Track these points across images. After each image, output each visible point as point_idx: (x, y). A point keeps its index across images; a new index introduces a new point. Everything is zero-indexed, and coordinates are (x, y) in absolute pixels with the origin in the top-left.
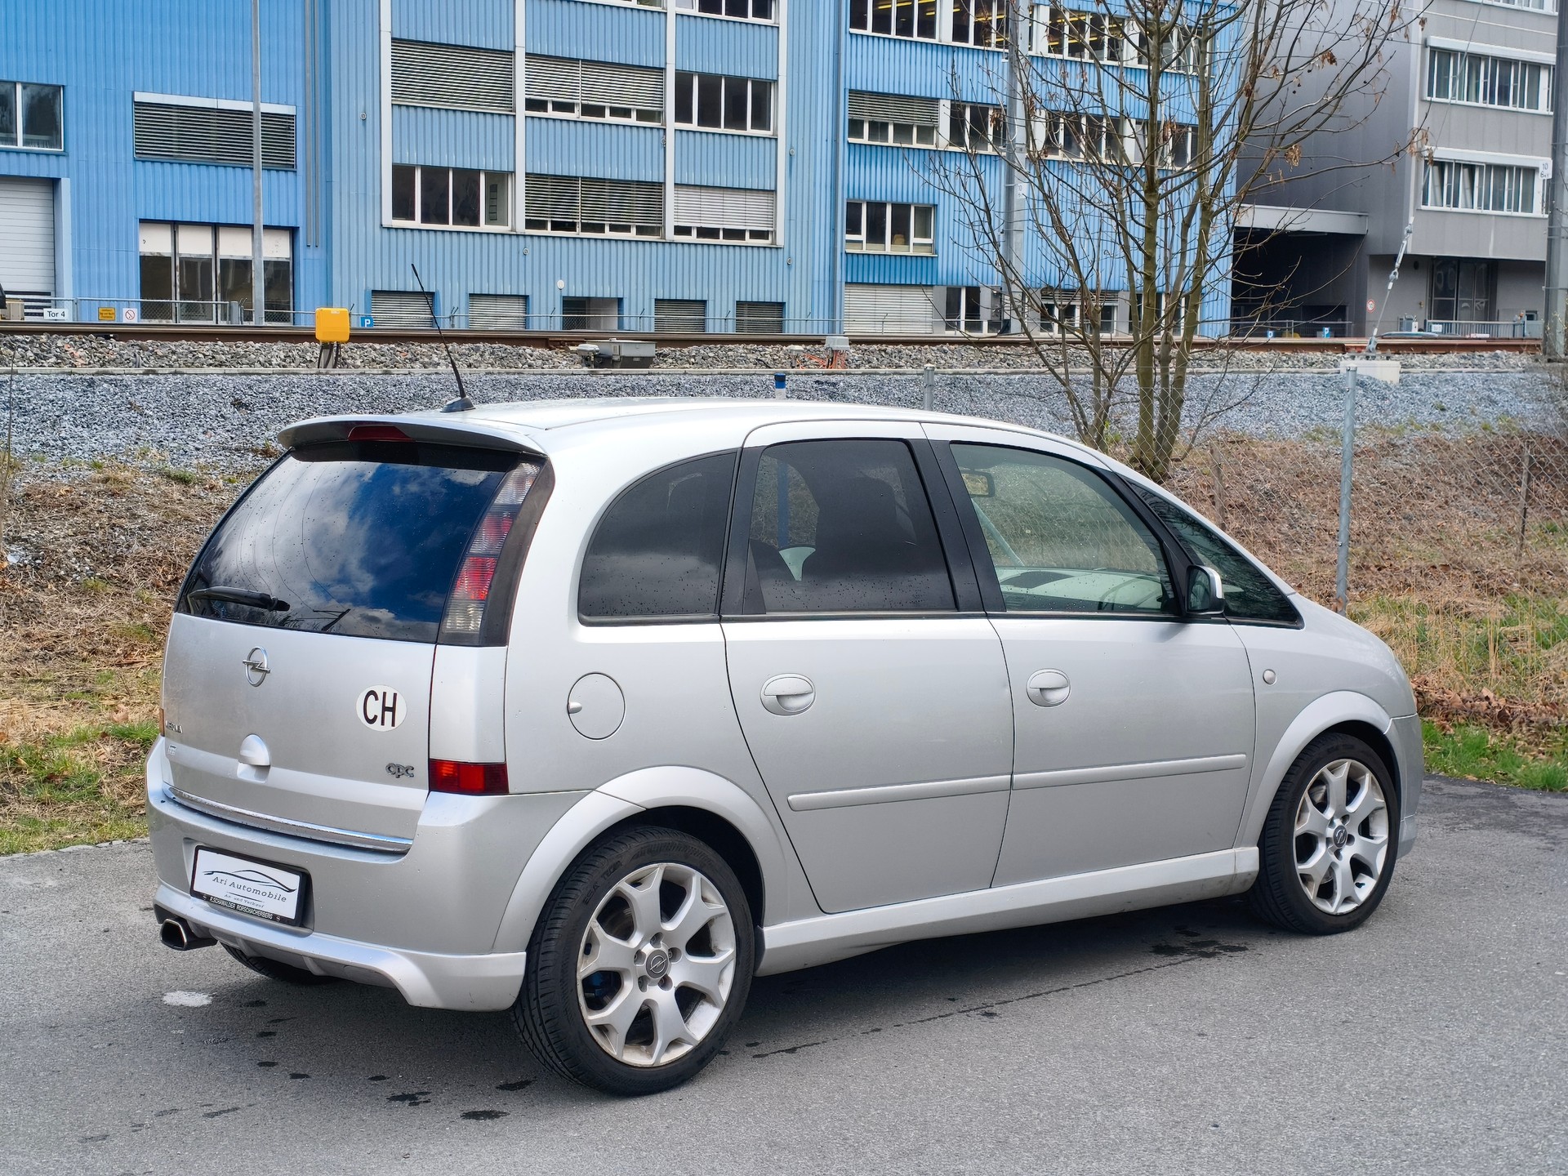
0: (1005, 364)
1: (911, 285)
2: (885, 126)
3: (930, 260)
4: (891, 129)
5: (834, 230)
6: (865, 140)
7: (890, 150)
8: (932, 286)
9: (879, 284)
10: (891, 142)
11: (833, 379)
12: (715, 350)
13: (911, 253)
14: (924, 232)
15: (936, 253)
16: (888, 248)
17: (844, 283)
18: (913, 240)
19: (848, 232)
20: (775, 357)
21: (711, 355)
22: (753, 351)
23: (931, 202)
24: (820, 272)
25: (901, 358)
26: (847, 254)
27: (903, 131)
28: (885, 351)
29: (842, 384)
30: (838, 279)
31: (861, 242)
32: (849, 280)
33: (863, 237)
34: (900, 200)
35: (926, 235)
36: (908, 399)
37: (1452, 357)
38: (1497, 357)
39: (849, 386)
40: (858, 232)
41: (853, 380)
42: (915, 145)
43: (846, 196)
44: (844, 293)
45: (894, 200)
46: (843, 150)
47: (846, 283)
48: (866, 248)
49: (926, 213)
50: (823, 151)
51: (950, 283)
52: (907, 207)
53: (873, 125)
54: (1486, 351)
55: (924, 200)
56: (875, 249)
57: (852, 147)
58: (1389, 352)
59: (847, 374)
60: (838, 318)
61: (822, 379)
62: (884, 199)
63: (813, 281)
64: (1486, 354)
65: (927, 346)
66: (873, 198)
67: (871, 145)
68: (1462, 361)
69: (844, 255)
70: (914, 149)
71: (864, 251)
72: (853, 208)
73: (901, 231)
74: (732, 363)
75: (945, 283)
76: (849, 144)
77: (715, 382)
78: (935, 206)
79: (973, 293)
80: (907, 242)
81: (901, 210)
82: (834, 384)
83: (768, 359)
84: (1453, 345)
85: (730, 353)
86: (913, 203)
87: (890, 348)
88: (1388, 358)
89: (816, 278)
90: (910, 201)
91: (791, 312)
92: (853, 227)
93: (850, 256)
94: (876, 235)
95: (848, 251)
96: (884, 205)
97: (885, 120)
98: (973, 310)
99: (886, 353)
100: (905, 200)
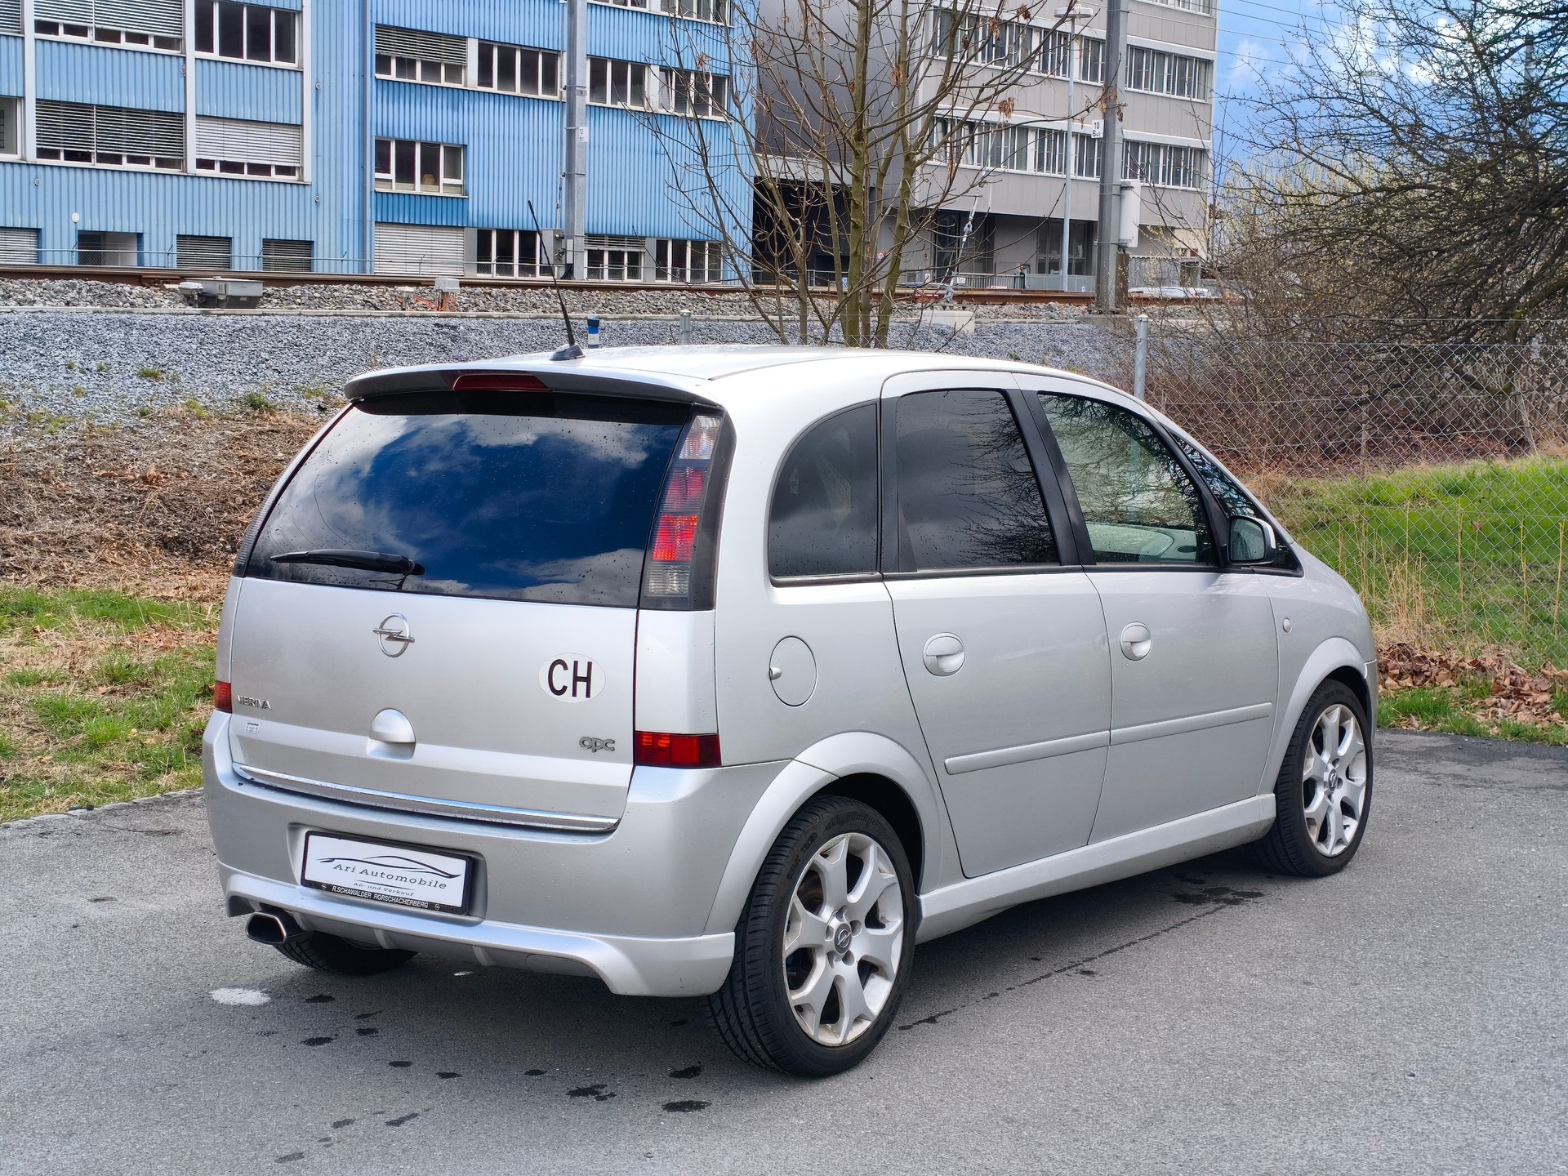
0: (608, 310)
1: (442, 226)
2: (412, 63)
3: (460, 200)
4: (419, 66)
5: (363, 168)
6: (393, 76)
7: (418, 87)
8: (463, 228)
9: (409, 224)
10: (419, 79)
11: (453, 322)
12: (321, 290)
13: (441, 194)
14: (453, 172)
15: (467, 194)
16: (418, 188)
17: (373, 223)
18: (443, 180)
19: (377, 171)
20: (382, 299)
21: (317, 295)
22: (356, 292)
23: (461, 142)
24: (350, 212)
25: (506, 302)
26: (376, 192)
27: (431, 69)
28: (489, 294)
29: (462, 327)
30: (368, 218)
31: (391, 181)
32: (379, 220)
33: (392, 175)
34: (429, 139)
35: (456, 175)
36: (529, 343)
37: (1010, 308)
38: (1051, 309)
39: (469, 329)
40: (388, 171)
41: (473, 323)
42: (443, 83)
43: (374, 133)
44: (373, 233)
45: (423, 139)
46: (371, 86)
47: (376, 222)
48: (396, 188)
49: (456, 152)
50: (351, 85)
51: (480, 226)
52: (436, 146)
53: (400, 61)
54: (1041, 302)
55: (454, 140)
56: (404, 188)
57: (380, 83)
58: (965, 302)
59: (462, 317)
60: (368, 259)
61: (442, 321)
62: (413, 138)
63: (342, 220)
64: (1041, 306)
65: (529, 290)
66: (402, 137)
67: (399, 82)
68: (1021, 312)
69: (373, 194)
70: (442, 87)
71: (394, 190)
72: (382, 146)
73: (430, 171)
74: (341, 304)
75: (475, 225)
76: (377, 80)
77: (335, 323)
78: (465, 146)
79: (528, 238)
80: (436, 182)
81: (430, 150)
82: (454, 328)
83: (375, 301)
84: (1009, 297)
85: (336, 294)
86: (443, 143)
87: (494, 291)
88: (964, 308)
89: (345, 217)
90: (440, 140)
91: (319, 252)
92: (382, 165)
93: (379, 195)
94: (405, 174)
95: (378, 190)
96: (412, 144)
97: (412, 57)
98: (528, 253)
99: (492, 296)
100: (434, 140)
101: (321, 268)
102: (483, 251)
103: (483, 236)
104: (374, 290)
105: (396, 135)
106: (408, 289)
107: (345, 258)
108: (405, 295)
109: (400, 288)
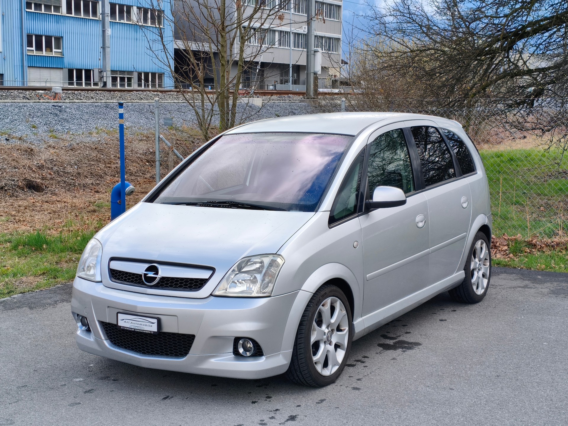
0: (121, 99)
1: (54, 68)
2: (40, 5)
3: (61, 58)
4: (43, 6)
5: (22, 45)
6: (33, 10)
7: (43, 15)
8: (62, 68)
9: (41, 67)
10: (43, 11)
11: (60, 104)
12: (6, 92)
13: (54, 55)
14: (58, 47)
15: (63, 55)
16: (44, 53)
17: (27, 67)
18: (54, 50)
19: (28, 47)
20: (31, 96)
21: (4, 94)
22: (20, 93)
23: (60, 36)
24: (18, 62)
25: (81, 96)
26: (28, 55)
27: (48, 7)
28: (74, 93)
29: (63, 107)
30: (25, 65)
31: (33, 50)
32: (29, 66)
33: (34, 48)
34: (48, 34)
35: (59, 48)
36: (91, 112)
37: (274, 97)
38: (290, 97)
39: (66, 107)
40: (32, 47)
41: (68, 105)
42: (53, 13)
43: (26, 32)
44: (27, 70)
45: (46, 34)
46: (24, 14)
47: (28, 66)
48: (35, 53)
49: (59, 39)
50: (16, 14)
51: (69, 67)
52: (51, 37)
53: (35, 4)
54: (286, 95)
55: (58, 35)
56: (39, 53)
57: (28, 13)
58: (258, 95)
59: (63, 102)
60: (25, 80)
61: (55, 104)
62: (41, 34)
63: (14, 66)
64: (286, 96)
65: (90, 92)
66: (37, 33)
67: (35, 13)
68: (279, 98)
69: (26, 55)
70: (52, 15)
71: (35, 54)
72: (29, 37)
73: (49, 47)
74: (14, 98)
75: (67, 67)
76: (26, 12)
77: (12, 105)
78: (62, 37)
79: (88, 72)
80: (51, 51)
81: (49, 39)
82: (60, 107)
83: (28, 96)
84: (274, 93)
85: (12, 94)
86: (53, 36)
87: (76, 92)
88: (258, 97)
89: (16, 65)
90: (52, 35)
91: (6, 78)
92: (30, 44)
93: (29, 56)
94: (39, 47)
95: (28, 54)
96: (41, 36)
97: (40, 3)
98: (88, 78)
99: (75, 94)
100: (50, 35)
101: (7, 84)
102: (71, 77)
103: (71, 71)
104: (28, 92)
105: (35, 33)
106: (41, 92)
107: (16, 80)
108: (40, 94)
109: (38, 91)
